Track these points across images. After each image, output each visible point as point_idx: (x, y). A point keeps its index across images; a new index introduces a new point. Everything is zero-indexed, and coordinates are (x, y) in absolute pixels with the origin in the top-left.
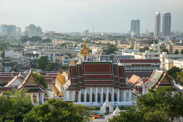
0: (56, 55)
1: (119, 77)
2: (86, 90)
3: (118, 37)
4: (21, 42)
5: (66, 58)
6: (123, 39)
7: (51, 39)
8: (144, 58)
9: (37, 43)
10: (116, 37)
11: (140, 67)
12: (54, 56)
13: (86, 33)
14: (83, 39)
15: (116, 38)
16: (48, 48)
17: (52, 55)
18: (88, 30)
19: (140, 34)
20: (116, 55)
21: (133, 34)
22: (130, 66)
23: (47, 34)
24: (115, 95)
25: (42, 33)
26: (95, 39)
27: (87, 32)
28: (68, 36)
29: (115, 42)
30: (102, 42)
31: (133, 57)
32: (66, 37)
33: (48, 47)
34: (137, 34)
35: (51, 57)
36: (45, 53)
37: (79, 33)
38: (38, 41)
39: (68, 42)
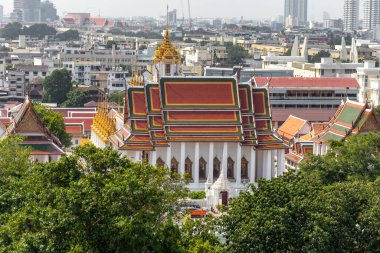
0: (92, 68)
1: (255, 116)
2: (169, 149)
3: (253, 29)
5: (118, 76)
6: (265, 33)
7: (79, 31)
8: (318, 76)
9: (43, 42)
10: (247, 30)
11: (309, 97)
12: (87, 70)
13: (171, 19)
14: (163, 34)
15: (247, 32)
16: (73, 52)
17: (82, 68)
18: (175, 11)
19: (308, 24)
20: (247, 69)
21: (289, 22)
22: (281, 95)
23: (69, 21)
25: (57, 18)
26: (192, 32)
27: (172, 15)
28: (120, 24)
29: (246, 39)
30: (212, 39)
31: (291, 73)
32: (120, 27)
33: (73, 50)
34: (301, 23)
35: (80, 74)
36: (64, 63)
37: (152, 20)
38: (46, 37)
39: (124, 38)
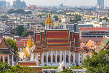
0: (32, 24)
1: (75, 42)
3: (85, 10)
4: (8, 14)
5: (38, 27)
6: (89, 11)
7: (32, 11)
8: (101, 27)
11: (97, 34)
12: (30, 25)
14: (58, 12)
15: (83, 11)
16: (28, 19)
17: (28, 24)
18: (63, 4)
19: (104, 7)
20: (79, 24)
21: (98, 7)
22: (88, 33)
23: (29, 8)
24: (72, 57)
25: (26, 7)
26: (67, 11)
27: (62, 5)
28: (45, 8)
29: (82, 13)
30: (72, 13)
31: (92, 25)
32: (45, 10)
33: (28, 17)
34: (102, 7)
35: (28, 26)
36: (23, 22)
37: (56, 7)
38: (21, 13)
39: (45, 13)
